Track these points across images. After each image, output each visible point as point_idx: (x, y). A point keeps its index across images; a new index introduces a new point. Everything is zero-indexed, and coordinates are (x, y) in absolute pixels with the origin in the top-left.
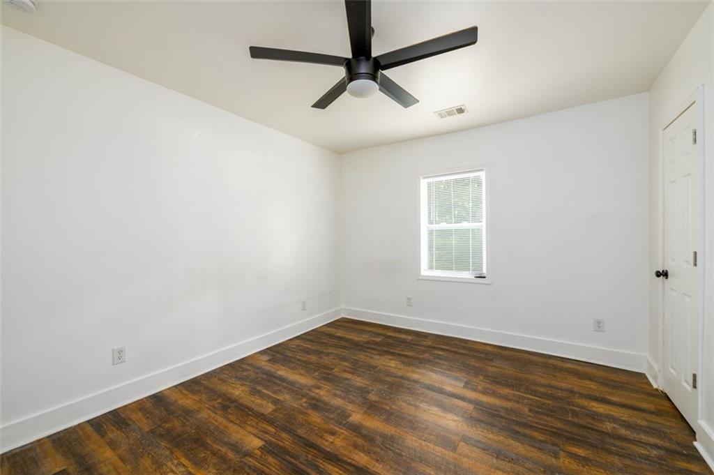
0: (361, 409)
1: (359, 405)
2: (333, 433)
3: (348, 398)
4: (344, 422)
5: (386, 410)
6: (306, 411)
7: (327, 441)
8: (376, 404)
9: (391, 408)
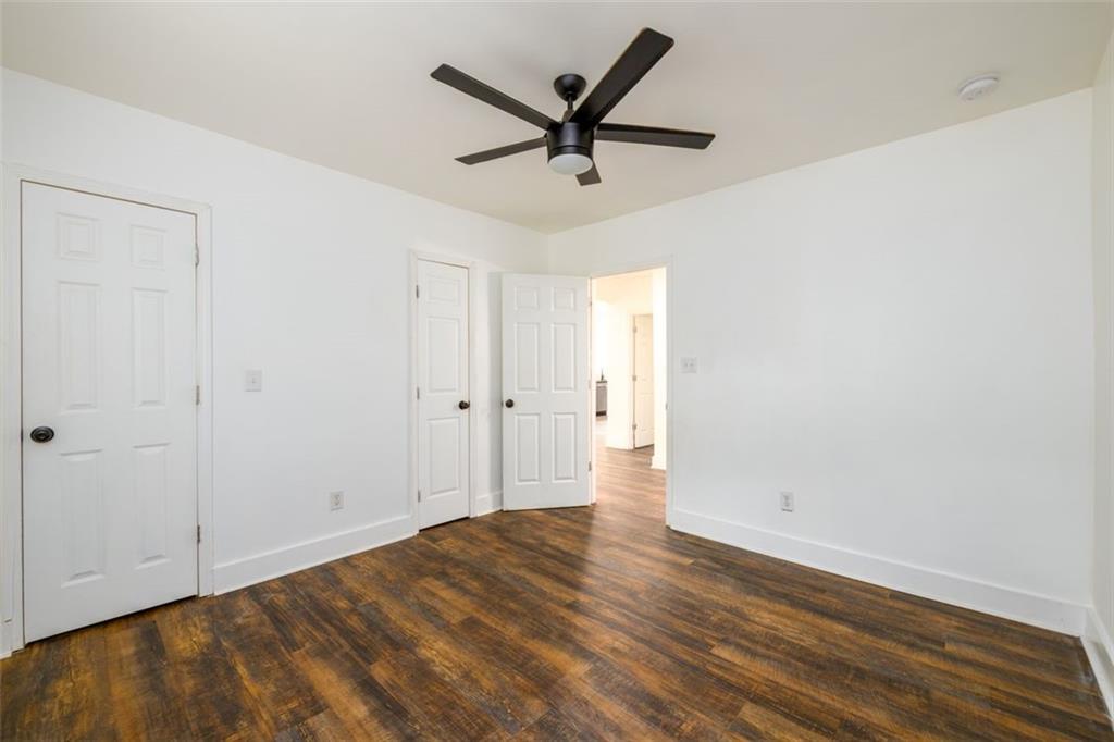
0: (568, 683)
1: (569, 691)
2: (614, 650)
3: (588, 715)
4: (598, 664)
5: (525, 674)
6: (673, 698)
7: (622, 643)
8: (536, 690)
9: (513, 678)
